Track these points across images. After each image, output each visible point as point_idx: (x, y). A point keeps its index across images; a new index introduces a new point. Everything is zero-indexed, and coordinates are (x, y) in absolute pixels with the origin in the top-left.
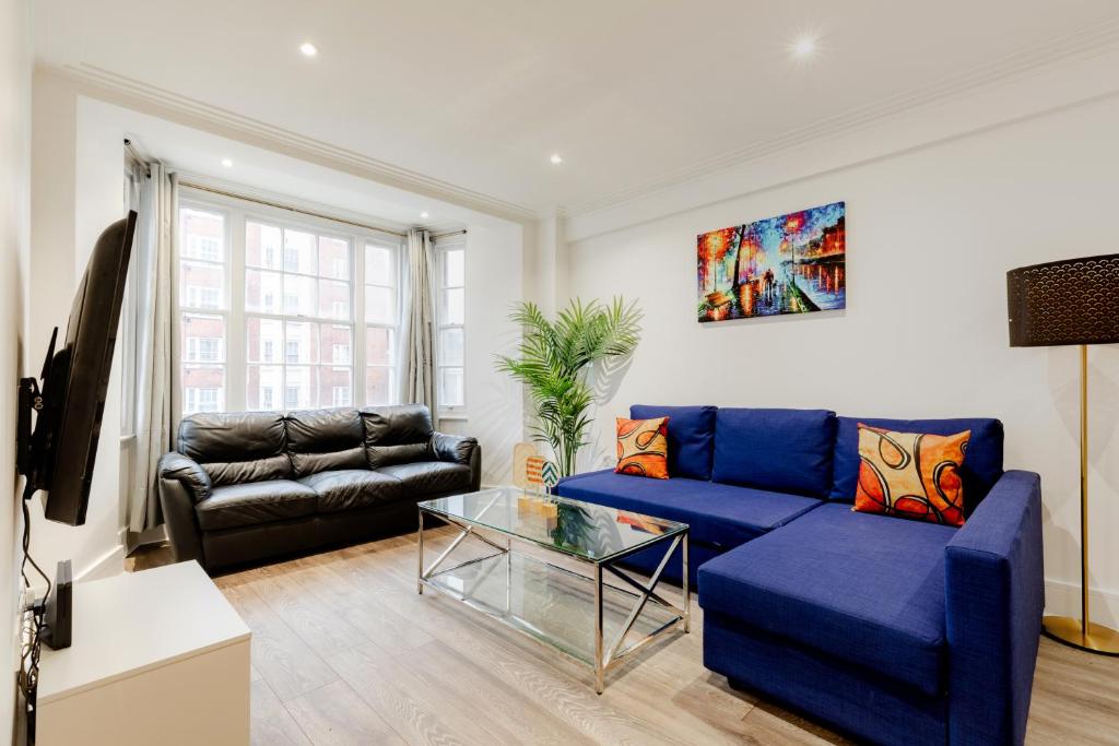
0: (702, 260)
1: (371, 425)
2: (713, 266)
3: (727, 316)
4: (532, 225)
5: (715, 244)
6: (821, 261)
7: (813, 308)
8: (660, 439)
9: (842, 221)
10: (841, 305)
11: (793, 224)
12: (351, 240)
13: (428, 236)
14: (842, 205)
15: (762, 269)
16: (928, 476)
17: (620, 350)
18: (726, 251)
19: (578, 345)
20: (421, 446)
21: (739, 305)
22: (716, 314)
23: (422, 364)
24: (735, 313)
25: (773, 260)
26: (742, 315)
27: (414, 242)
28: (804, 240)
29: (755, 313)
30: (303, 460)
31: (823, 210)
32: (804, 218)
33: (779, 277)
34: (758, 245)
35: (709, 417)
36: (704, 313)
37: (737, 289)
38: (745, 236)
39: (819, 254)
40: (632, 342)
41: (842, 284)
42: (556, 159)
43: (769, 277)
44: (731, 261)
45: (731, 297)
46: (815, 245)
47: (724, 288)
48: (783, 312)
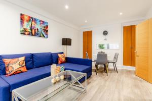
2: (25, 22)
3: (29, 34)
5: (26, 18)
6: (45, 30)
7: (44, 37)
11: (42, 22)
14: (48, 23)
15: (36, 28)
18: (29, 21)
21: (32, 32)
22: (26, 33)
25: (38, 27)
26: (32, 35)
28: (43, 26)
34: (36, 23)
35: (32, 55)
36: (23, 32)
37: (31, 29)
38: (33, 20)
43: (38, 30)
44: (30, 23)
45: (30, 31)
46: (45, 27)
47: (28, 28)
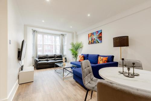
0: (89, 37)
1: (55, 56)
2: (90, 38)
3: (91, 44)
4: (73, 33)
5: (90, 35)
6: (99, 37)
7: (99, 42)
8: (83, 58)
9: (101, 32)
10: (101, 42)
12: (55, 36)
13: (63, 35)
14: (101, 30)
15: (94, 38)
16: (103, 62)
17: (81, 48)
18: (91, 36)
19: (77, 47)
20: (61, 58)
23: (62, 49)
24: (92, 43)
25: (95, 37)
27: (61, 36)
28: (98, 34)
29: (93, 43)
30: (48, 59)
31: (99, 31)
32: (98, 32)
33: (95, 39)
34: (94, 35)
35: (88, 55)
36: (89, 43)
37: (92, 40)
38: (92, 34)
39: (99, 36)
40: (83, 47)
41: (101, 39)
42: (71, 27)
44: (91, 37)
46: (99, 35)
48: (96, 43)
